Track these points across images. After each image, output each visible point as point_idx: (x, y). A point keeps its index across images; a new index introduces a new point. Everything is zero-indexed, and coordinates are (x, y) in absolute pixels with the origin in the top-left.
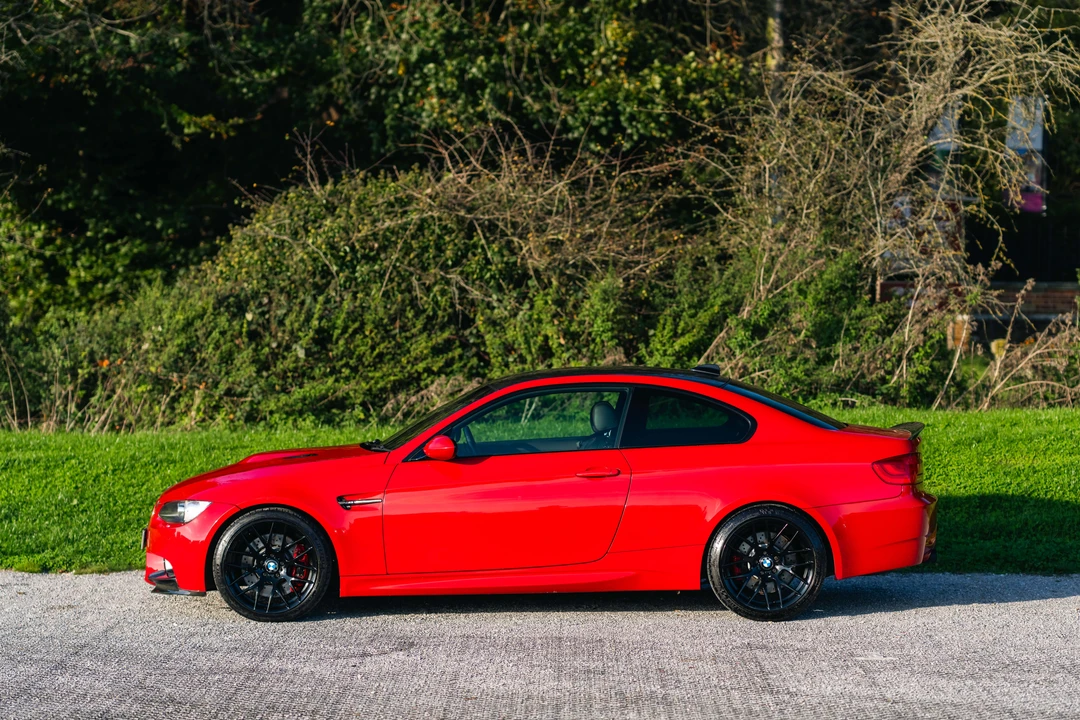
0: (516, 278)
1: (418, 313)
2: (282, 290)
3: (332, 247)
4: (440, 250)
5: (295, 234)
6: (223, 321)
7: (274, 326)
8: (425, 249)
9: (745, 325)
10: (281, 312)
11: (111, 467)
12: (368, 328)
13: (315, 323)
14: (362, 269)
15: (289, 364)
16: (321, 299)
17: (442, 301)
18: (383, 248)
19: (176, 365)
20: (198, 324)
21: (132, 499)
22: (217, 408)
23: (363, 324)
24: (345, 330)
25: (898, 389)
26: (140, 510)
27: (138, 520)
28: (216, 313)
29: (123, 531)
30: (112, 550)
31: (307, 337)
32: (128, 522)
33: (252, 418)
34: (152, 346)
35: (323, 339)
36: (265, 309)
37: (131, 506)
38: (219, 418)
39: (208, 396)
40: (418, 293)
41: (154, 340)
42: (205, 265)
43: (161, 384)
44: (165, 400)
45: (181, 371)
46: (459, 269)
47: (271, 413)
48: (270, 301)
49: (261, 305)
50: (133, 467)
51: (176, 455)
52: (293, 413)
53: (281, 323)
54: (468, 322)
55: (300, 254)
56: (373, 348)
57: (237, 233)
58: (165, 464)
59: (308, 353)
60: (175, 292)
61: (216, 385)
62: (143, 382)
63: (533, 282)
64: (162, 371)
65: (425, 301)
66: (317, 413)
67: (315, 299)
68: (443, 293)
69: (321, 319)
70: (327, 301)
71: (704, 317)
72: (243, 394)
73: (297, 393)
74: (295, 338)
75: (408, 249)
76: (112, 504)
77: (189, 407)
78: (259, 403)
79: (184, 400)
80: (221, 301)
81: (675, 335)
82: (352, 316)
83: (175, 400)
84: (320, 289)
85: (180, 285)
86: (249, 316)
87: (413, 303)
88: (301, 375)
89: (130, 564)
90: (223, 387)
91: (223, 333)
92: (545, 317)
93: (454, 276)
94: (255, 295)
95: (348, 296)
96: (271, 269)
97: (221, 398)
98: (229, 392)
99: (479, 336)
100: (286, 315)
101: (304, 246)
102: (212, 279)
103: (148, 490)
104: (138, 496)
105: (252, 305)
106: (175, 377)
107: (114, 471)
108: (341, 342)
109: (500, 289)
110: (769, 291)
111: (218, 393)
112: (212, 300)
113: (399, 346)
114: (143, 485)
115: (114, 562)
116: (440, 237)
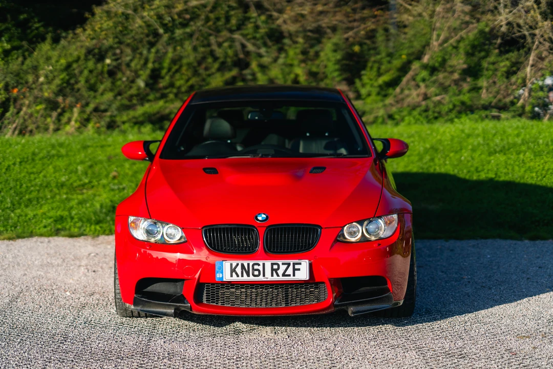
0: (276, 37)
1: (216, 59)
2: (128, 45)
3: (160, 17)
4: (228, 19)
5: (135, 10)
6: (91, 64)
7: (124, 67)
8: (218, 19)
9: (425, 67)
10: (128, 58)
11: (18, 160)
12: (184, 69)
13: (150, 65)
14: (178, 32)
15: (133, 91)
16: (153, 50)
17: (230, 52)
18: (191, 19)
19: (61, 91)
20: (75, 66)
21: (33, 183)
22: (88, 120)
23: (181, 66)
24: (169, 70)
25: (523, 107)
26: (39, 191)
27: (38, 198)
28: (86, 59)
29: (27, 206)
30: (18, 221)
31: (145, 74)
32: (30, 200)
33: (111, 126)
34: (46, 80)
35: (155, 76)
36: (118, 56)
37: (32, 188)
38: (90, 126)
39: (82, 112)
40: (215, 47)
41: (46, 77)
42: (79, 31)
43: (52, 105)
44: (55, 114)
45: (65, 96)
46: (240, 32)
47: (124, 123)
48: (122, 52)
49: (114, 54)
50: (33, 160)
51: (63, 151)
52: (138, 123)
53: (128, 65)
54: (247, 65)
55: (139, 22)
56: (188, 81)
57: (98, 10)
58: (56, 158)
59: (147, 85)
60: (59, 46)
61: (87, 104)
62: (41, 103)
63: (287, 41)
64: (52, 96)
65: (219, 52)
66: (153, 122)
67: (149, 50)
68: (230, 47)
69: (154, 62)
70: (157, 52)
71: (397, 63)
72: (105, 111)
73: (140, 110)
74: (138, 76)
75: (207, 19)
76: (18, 187)
77: (69, 120)
78: (115, 116)
79: (67, 115)
80: (89, 52)
81: (379, 75)
82: (174, 61)
83: (60, 115)
84: (152, 45)
85: (63, 42)
86: (108, 61)
87: (212, 53)
88: (143, 99)
89: (32, 232)
90: (92, 106)
91: (91, 71)
92: (296, 62)
93: (237, 36)
94: (111, 47)
95: (170, 50)
96: (121, 31)
97: (91, 113)
98: (96, 110)
99: (254, 74)
100: (131, 60)
101: (142, 18)
102: (84, 38)
103: (45, 176)
104: (37, 180)
105: (110, 54)
106: (60, 99)
107: (20, 162)
108: (167, 78)
109: (265, 45)
110: (441, 45)
111: (89, 109)
112: (83, 51)
113: (204, 80)
114: (40, 172)
115: (20, 231)
116: (227, 12)
